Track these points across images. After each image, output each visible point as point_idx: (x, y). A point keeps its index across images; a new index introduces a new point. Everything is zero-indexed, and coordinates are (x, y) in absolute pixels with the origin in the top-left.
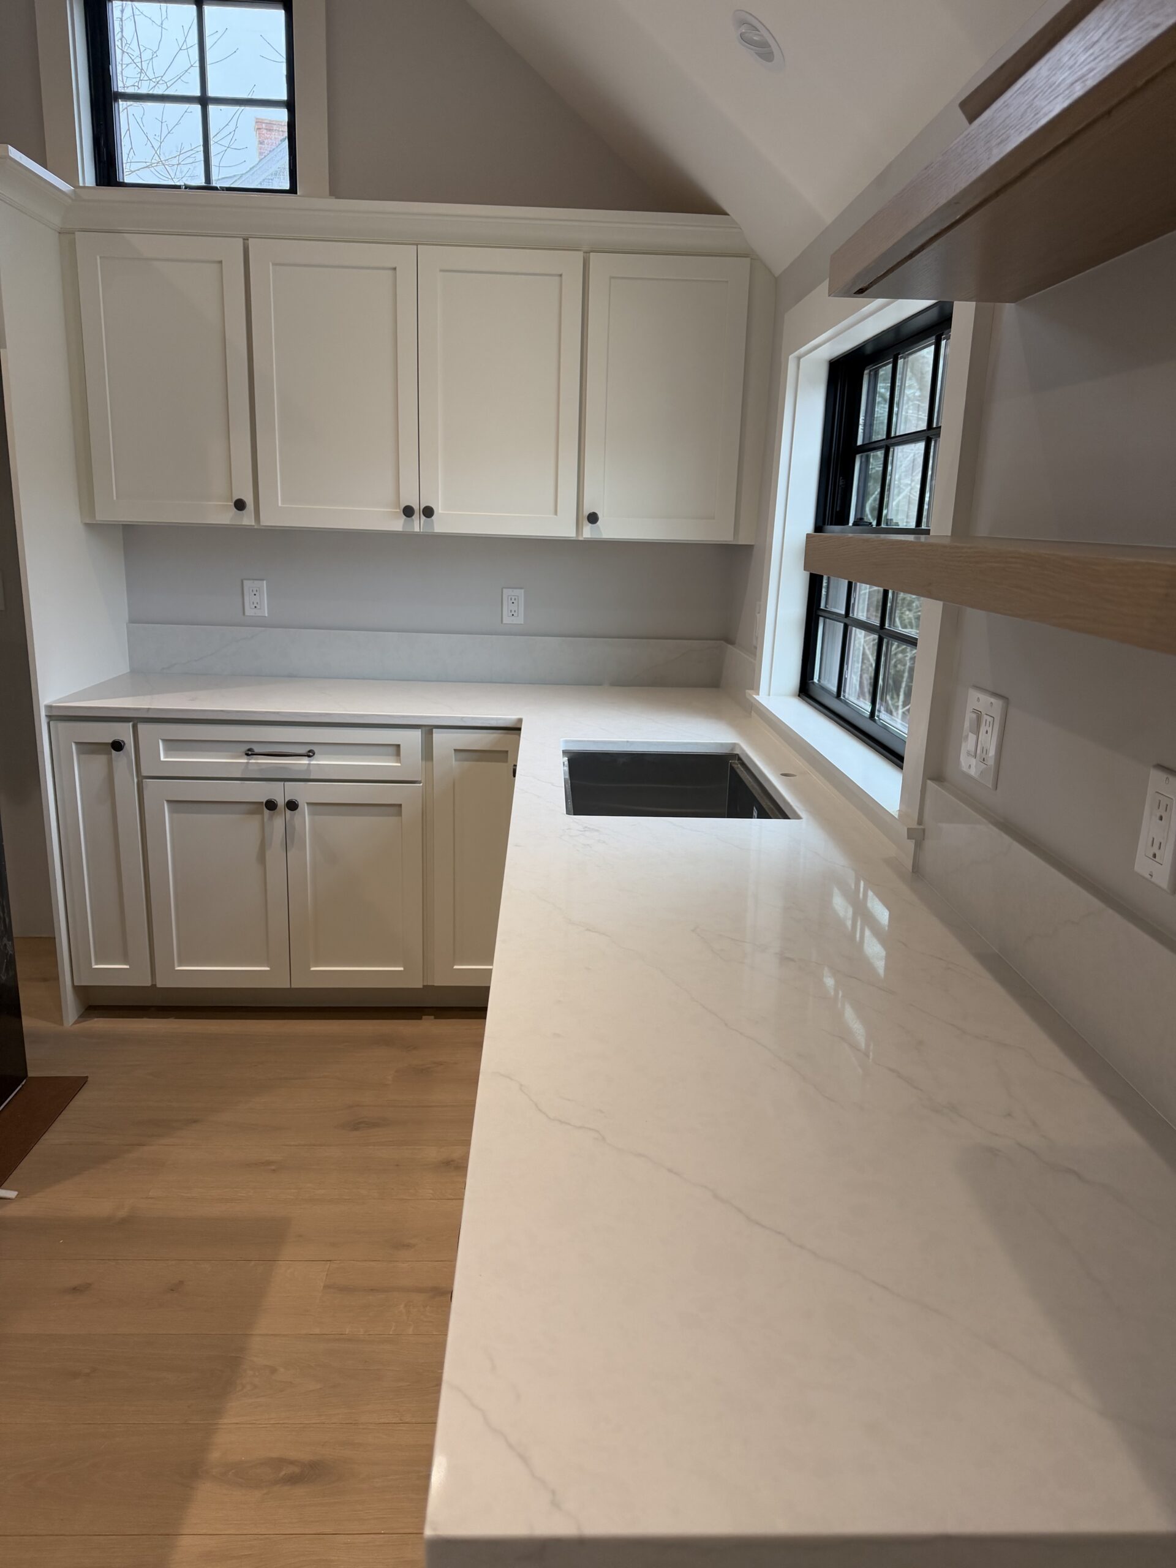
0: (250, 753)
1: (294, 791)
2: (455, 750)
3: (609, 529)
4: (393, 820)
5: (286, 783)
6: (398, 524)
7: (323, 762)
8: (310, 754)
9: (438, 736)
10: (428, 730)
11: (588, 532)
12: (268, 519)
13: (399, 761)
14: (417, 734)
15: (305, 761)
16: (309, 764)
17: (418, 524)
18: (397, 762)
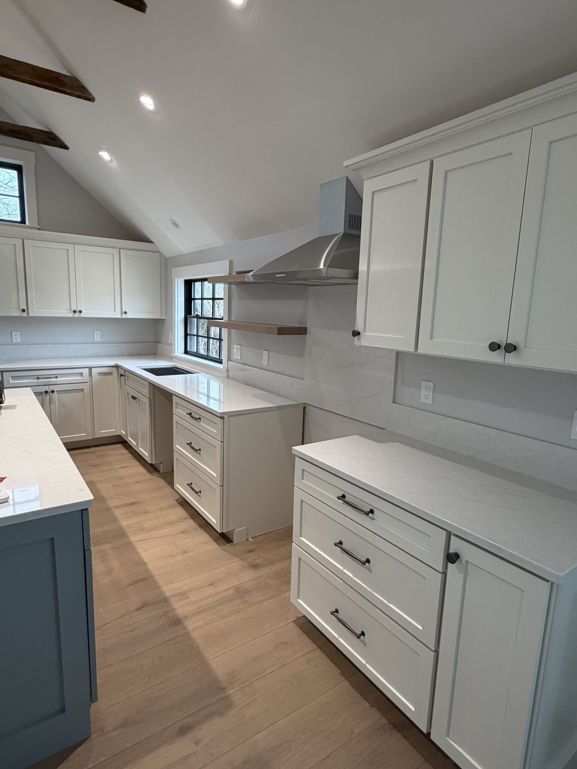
0: (38, 378)
1: (52, 388)
2: (98, 373)
3: (129, 316)
4: (81, 393)
5: (50, 386)
6: (71, 315)
7: (60, 379)
8: (56, 377)
9: (93, 369)
10: (90, 368)
11: (124, 316)
12: (31, 314)
13: (83, 377)
14: (87, 369)
15: (55, 379)
16: (56, 380)
17: (77, 315)
18: (81, 377)
